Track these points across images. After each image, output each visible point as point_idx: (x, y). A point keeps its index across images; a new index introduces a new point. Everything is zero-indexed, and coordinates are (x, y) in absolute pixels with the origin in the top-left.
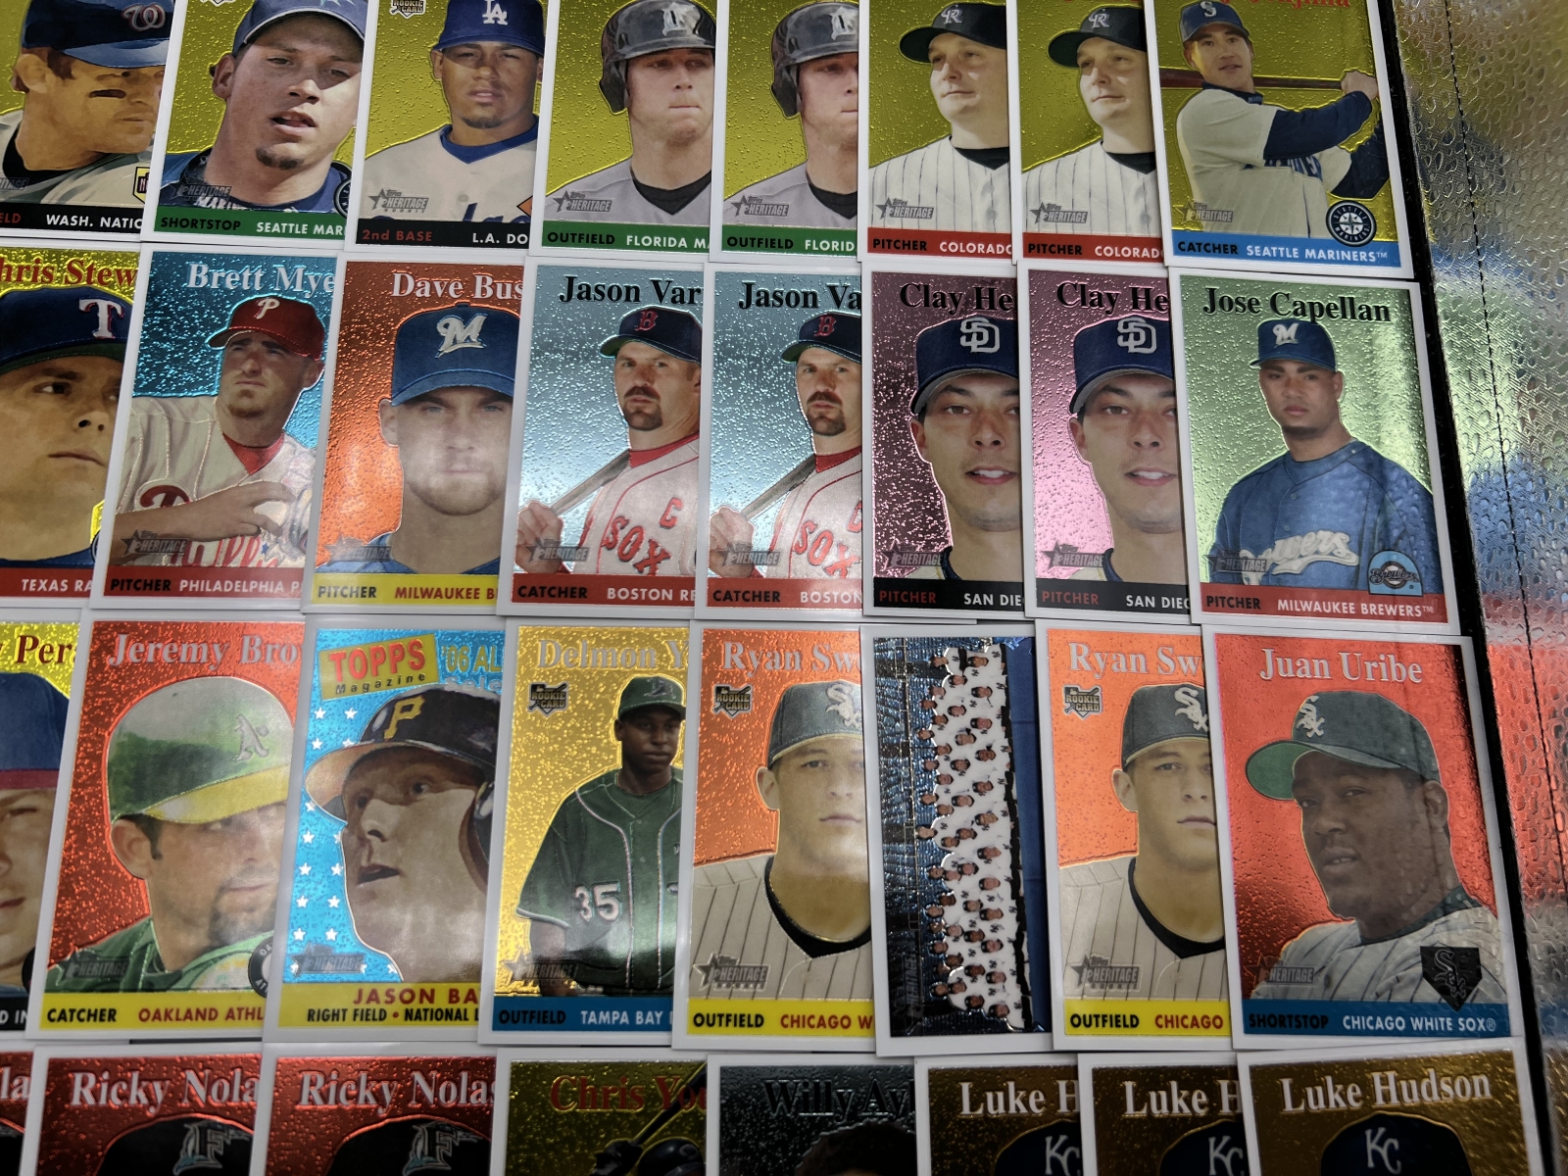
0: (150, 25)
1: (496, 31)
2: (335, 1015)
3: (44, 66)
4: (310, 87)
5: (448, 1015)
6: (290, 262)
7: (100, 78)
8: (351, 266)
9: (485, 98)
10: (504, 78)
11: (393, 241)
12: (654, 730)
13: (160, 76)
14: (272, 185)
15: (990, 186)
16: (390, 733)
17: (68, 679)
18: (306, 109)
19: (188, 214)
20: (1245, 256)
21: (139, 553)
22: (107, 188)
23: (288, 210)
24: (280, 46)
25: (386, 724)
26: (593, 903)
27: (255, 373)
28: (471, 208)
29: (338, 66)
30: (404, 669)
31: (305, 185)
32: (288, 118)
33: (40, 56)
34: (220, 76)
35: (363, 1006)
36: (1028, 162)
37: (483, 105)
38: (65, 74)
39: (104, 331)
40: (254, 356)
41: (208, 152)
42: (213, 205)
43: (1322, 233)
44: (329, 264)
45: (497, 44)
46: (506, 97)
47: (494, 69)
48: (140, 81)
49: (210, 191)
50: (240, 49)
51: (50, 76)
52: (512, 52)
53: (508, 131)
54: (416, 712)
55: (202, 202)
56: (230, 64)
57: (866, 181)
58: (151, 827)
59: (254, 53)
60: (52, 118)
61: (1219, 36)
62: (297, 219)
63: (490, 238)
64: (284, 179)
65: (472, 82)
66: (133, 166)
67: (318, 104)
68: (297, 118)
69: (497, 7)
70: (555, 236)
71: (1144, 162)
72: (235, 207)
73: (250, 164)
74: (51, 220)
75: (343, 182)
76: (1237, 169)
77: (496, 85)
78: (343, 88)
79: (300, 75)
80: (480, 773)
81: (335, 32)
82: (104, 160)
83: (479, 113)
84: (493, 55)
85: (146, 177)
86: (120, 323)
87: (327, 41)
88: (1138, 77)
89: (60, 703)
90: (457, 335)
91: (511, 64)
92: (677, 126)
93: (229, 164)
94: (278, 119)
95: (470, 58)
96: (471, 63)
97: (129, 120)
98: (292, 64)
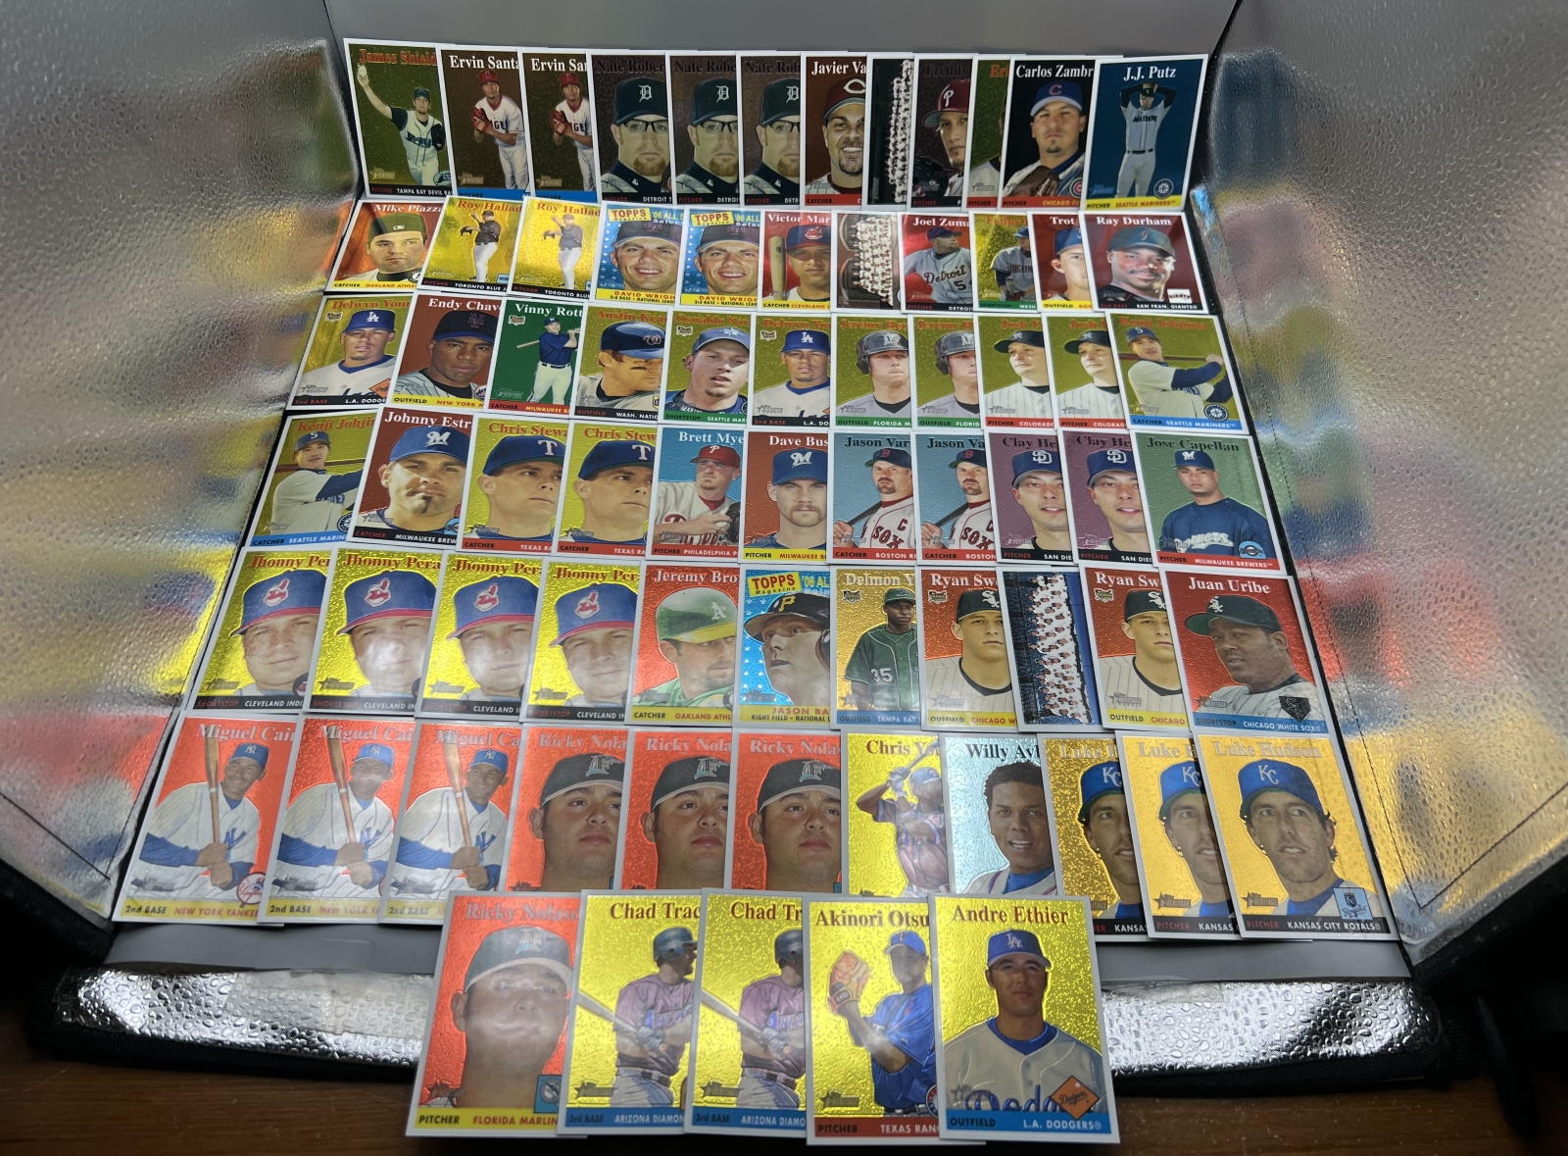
0: (655, 343)
1: (808, 345)
2: (764, 718)
3: (611, 357)
4: (727, 367)
5: (816, 719)
6: (724, 432)
7: (635, 362)
8: (750, 434)
9: (805, 370)
10: (813, 363)
12: (901, 608)
13: (661, 362)
14: (713, 403)
15: (1041, 400)
16: (782, 609)
17: (638, 588)
18: (726, 375)
19: (678, 413)
20: (1166, 425)
21: (665, 540)
22: (643, 403)
23: (721, 413)
24: (713, 351)
25: (779, 606)
26: (880, 674)
27: (711, 473)
28: (802, 412)
29: (738, 359)
30: (785, 584)
31: (728, 403)
32: (718, 378)
33: (608, 353)
34: (687, 362)
35: (776, 714)
36: (1059, 391)
37: (805, 373)
38: (620, 360)
39: (643, 457)
40: (710, 467)
41: (684, 391)
42: (688, 411)
43: (1203, 416)
44: (741, 433)
45: (809, 350)
46: (815, 370)
47: (809, 360)
48: (651, 365)
49: (686, 405)
50: (695, 353)
51: (613, 361)
52: (816, 353)
53: (816, 383)
54: (792, 601)
55: (683, 409)
56: (691, 358)
57: (983, 399)
58: (676, 644)
59: (701, 353)
60: (616, 376)
61: (1145, 340)
64: (718, 401)
65: (799, 364)
66: (652, 396)
67: (731, 373)
68: (722, 378)
69: (808, 336)
70: (840, 422)
71: (1115, 390)
72: (697, 411)
73: (703, 395)
74: (619, 414)
75: (744, 402)
76: (1159, 392)
77: (810, 365)
78: (742, 367)
79: (722, 363)
80: (824, 625)
81: (736, 346)
82: (640, 393)
83: (803, 376)
84: (808, 354)
85: (658, 400)
86: (650, 454)
88: (1109, 357)
89: (634, 597)
90: (798, 459)
91: (816, 358)
92: (894, 380)
93: (694, 395)
94: (714, 379)
95: (797, 355)
96: (798, 357)
97: (649, 378)
98: (718, 358)
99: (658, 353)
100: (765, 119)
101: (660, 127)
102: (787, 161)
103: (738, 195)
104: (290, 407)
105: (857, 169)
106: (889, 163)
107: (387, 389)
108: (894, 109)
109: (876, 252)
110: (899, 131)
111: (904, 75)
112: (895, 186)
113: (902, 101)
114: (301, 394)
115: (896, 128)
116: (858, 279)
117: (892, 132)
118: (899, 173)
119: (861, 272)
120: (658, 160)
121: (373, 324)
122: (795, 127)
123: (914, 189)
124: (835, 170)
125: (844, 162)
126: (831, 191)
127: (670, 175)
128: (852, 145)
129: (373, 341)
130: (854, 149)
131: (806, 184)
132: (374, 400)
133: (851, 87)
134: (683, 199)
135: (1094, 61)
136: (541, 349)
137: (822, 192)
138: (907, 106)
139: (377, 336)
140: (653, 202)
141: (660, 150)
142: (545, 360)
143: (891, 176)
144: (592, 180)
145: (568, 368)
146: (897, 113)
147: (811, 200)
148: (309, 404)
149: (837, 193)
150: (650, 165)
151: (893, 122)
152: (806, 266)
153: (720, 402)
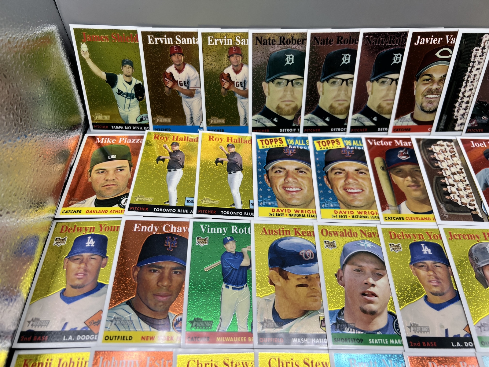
0: (310, 258)
1: (429, 256)
3: (278, 274)
4: (371, 281)
7: (298, 279)
8: (411, 358)
9: (435, 283)
10: (439, 275)
11: (422, 347)
13: (318, 277)
14: (369, 322)
18: (372, 290)
19: (343, 336)
23: (378, 333)
24: (356, 265)
28: (447, 331)
29: (378, 272)
31: (381, 321)
32: (367, 293)
33: (276, 271)
37: (435, 286)
38: (286, 278)
41: (343, 309)
42: (351, 332)
44: (402, 357)
45: (431, 262)
46: (442, 283)
47: (434, 272)
50: (343, 266)
51: (281, 279)
52: (438, 264)
53: (449, 296)
56: (341, 272)
59: (348, 267)
60: (285, 296)
62: (383, 337)
63: (458, 345)
66: (318, 315)
67: (376, 288)
68: (370, 293)
69: (426, 247)
72: (359, 332)
73: (359, 314)
75: (394, 320)
77: (437, 278)
79: (366, 276)
81: (373, 259)
83: (435, 289)
84: (431, 266)
85: (324, 320)
87: (371, 262)
91: (439, 269)
93: (352, 314)
94: (364, 294)
95: (424, 267)
96: (425, 269)
97: (312, 296)
98: (362, 271)
99: (313, 268)
100: (374, 77)
101: (297, 83)
102: (384, 104)
103: (346, 127)
104: (17, 345)
105: (432, 109)
106: (457, 105)
107: (99, 322)
108: (469, 69)
109: (454, 170)
110: (469, 84)
111: (482, 45)
112: (457, 120)
113: (477, 63)
114: (26, 329)
115: (467, 81)
117: (464, 84)
118: (462, 112)
119: (448, 187)
120: (293, 105)
121: (90, 249)
122: (394, 82)
123: (471, 121)
124: (417, 109)
125: (424, 104)
126: (412, 123)
127: (300, 115)
128: (432, 93)
129: (89, 268)
130: (434, 96)
131: (395, 119)
132: (88, 337)
133: (440, 54)
134: (307, 130)
136: (223, 269)
137: (405, 124)
138: (479, 67)
139: (93, 262)
140: (287, 132)
141: (296, 98)
142: (227, 280)
143: (456, 114)
144: (245, 119)
145: (246, 289)
146: (471, 72)
147: (396, 129)
148: (31, 341)
149: (415, 124)
150: (287, 109)
151: (466, 78)
152: (406, 183)
153: (375, 320)
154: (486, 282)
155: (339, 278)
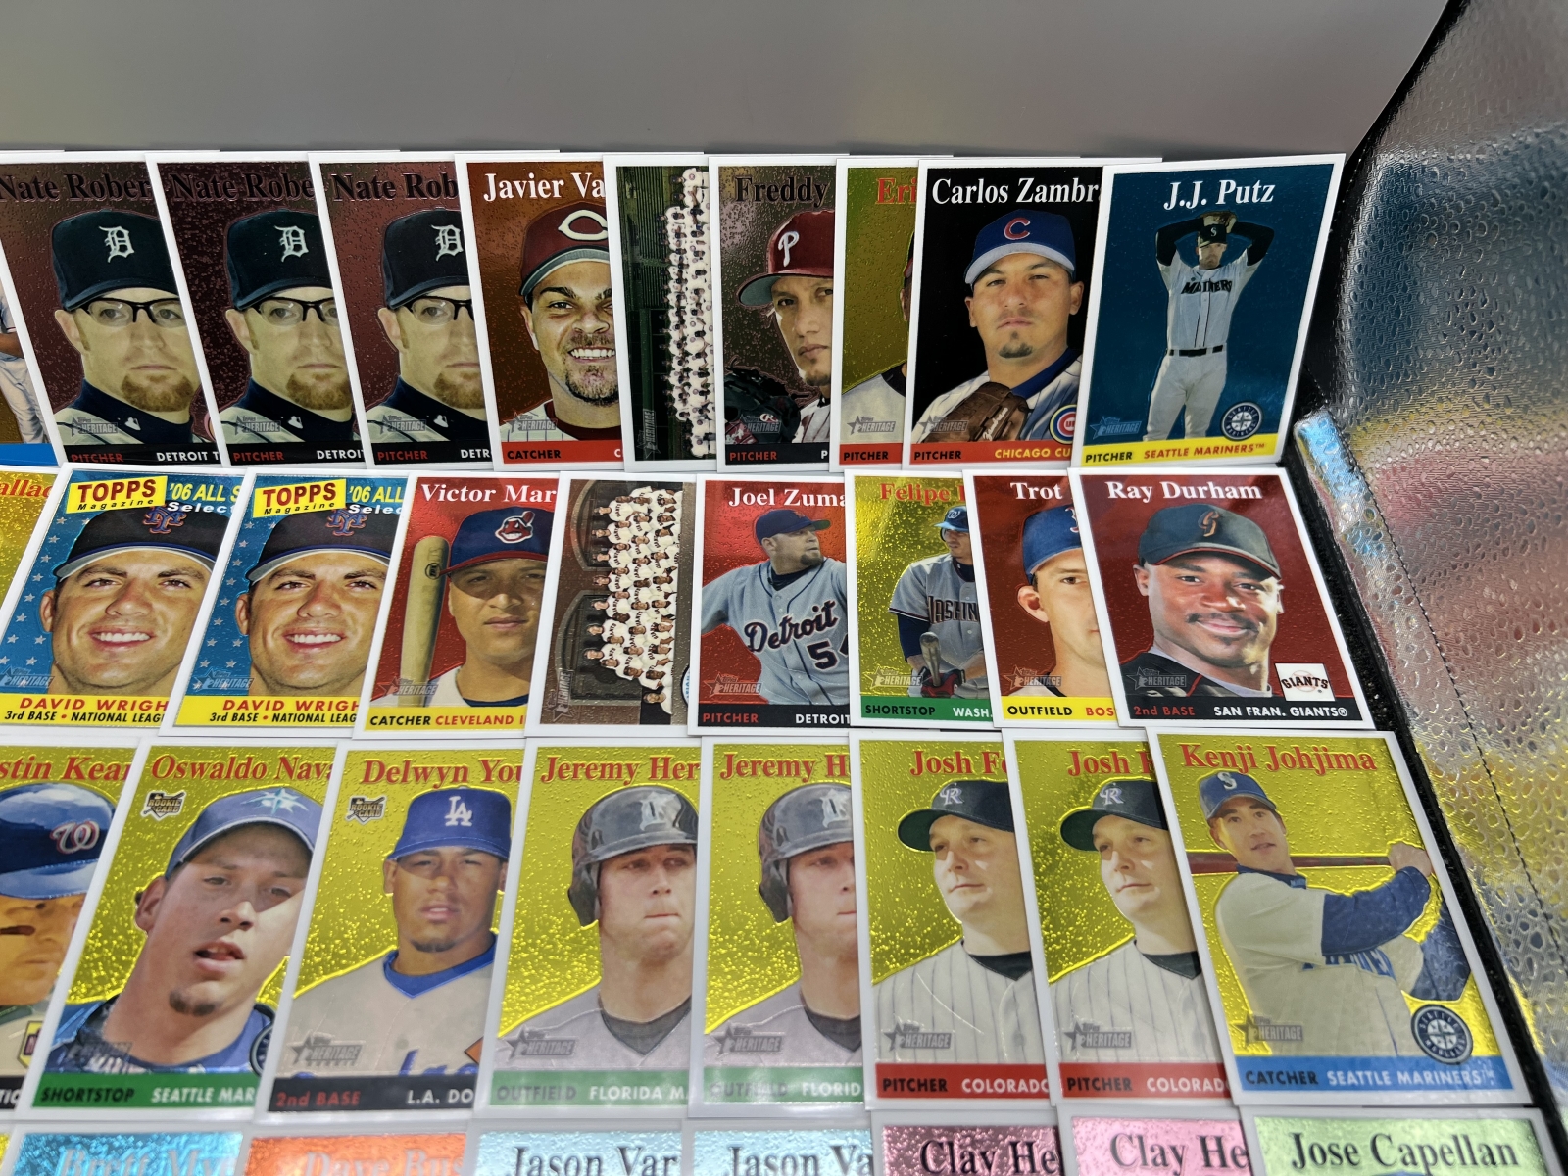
0: (80, 846)
1: (459, 834)
4: (245, 911)
7: (11, 912)
9: (439, 914)
10: (463, 889)
11: (311, 1107)
13: (78, 906)
14: (179, 1038)
15: (1013, 1003)
18: (237, 938)
19: (76, 1082)
20: (1326, 1086)
23: (193, 1070)
24: (219, 864)
28: (410, 1057)
29: (280, 884)
31: (219, 1035)
32: (213, 950)
34: (146, 902)
37: (436, 923)
41: (114, 999)
42: (107, 1069)
45: (457, 849)
46: (463, 912)
47: (452, 880)
50: (176, 868)
52: (474, 857)
53: (461, 954)
55: (95, 1065)
56: (160, 888)
57: (870, 1000)
59: (190, 872)
61: (1244, 810)
62: (201, 1082)
63: (428, 1097)
64: (194, 1029)
65: (427, 895)
66: (25, 1021)
67: (251, 931)
68: (224, 950)
69: (462, 806)
70: (505, 1089)
71: (1188, 963)
72: (134, 1070)
75: (264, 1029)
76: (1295, 971)
77: (453, 898)
78: (283, 909)
79: (236, 897)
81: (282, 844)
83: (432, 933)
84: (453, 863)
85: (36, 1036)
87: (273, 854)
88: (1165, 859)
91: (472, 872)
92: (654, 940)
93: (134, 1015)
94: (202, 953)
95: (427, 867)
96: (428, 873)
97: (32, 962)
98: (229, 883)
99: (73, 878)
100: (394, 295)
101: (166, 314)
102: (455, 377)
103: (358, 445)
105: (606, 393)
106: (673, 379)
108: (673, 271)
109: (646, 572)
110: (688, 317)
111: (688, 201)
112: (689, 424)
113: (690, 255)
115: (680, 311)
116: (598, 643)
117: (674, 319)
118: (695, 400)
119: (608, 624)
120: (174, 380)
122: (463, 310)
123: (729, 430)
124: (559, 394)
125: (577, 378)
126: (556, 435)
127: (205, 409)
128: (589, 345)
130: (596, 353)
131: (501, 423)
133: (573, 226)
134: (241, 454)
135: (1098, 171)
137: (537, 436)
138: (700, 265)
140: (180, 462)
141: (174, 359)
143: (678, 405)
144: (36, 420)
146: (681, 281)
147: (515, 453)
149: (568, 438)
150: (158, 390)
151: (672, 298)
152: (487, 613)
153: (201, 1031)
154: (593, 905)
155: (146, 904)
